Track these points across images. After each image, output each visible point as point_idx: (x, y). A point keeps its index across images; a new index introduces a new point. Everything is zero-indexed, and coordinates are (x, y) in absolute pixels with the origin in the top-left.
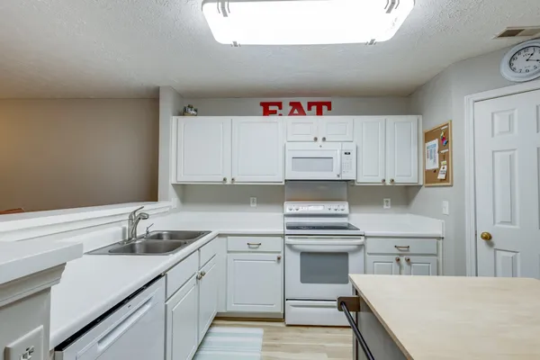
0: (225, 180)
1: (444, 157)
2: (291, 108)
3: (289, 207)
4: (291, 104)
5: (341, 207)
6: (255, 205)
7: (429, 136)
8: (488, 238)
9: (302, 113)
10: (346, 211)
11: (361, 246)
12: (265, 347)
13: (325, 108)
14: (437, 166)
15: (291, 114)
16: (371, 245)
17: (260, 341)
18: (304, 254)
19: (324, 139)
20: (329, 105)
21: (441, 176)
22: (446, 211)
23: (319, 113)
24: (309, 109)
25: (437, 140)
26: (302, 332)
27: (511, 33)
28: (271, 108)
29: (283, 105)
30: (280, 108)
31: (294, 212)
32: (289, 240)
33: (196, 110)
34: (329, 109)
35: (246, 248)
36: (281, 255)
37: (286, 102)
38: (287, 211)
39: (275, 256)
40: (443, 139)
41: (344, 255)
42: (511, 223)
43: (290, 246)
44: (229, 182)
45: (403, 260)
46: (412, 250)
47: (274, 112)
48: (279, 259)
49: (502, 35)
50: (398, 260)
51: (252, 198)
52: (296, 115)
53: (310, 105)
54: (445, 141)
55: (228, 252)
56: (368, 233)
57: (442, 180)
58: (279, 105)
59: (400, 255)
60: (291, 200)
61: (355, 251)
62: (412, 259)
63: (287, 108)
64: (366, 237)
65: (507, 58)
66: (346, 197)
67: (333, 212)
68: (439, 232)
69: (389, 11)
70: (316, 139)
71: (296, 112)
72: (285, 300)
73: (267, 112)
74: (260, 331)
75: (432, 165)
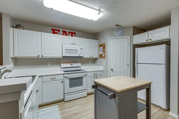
0: (39, 56)
1: (104, 51)
2: (63, 32)
3: (63, 65)
4: (63, 31)
5: (79, 65)
6: (50, 65)
7: (100, 46)
8: (112, 70)
9: (66, 35)
10: (80, 66)
11: (86, 75)
12: (60, 110)
13: (74, 34)
14: (102, 53)
15: (63, 34)
16: (88, 74)
17: (58, 109)
18: (70, 79)
19: (75, 44)
20: (75, 34)
21: (103, 56)
22: (104, 64)
23: (72, 36)
24: (69, 34)
25: (102, 47)
26: (70, 102)
27: (117, 25)
28: (56, 31)
29: (60, 31)
30: (59, 32)
31: (65, 67)
32: (65, 75)
33: (23, 27)
34: (75, 35)
35: (50, 80)
36: (63, 80)
37: (61, 30)
38: (62, 66)
39: (61, 81)
40: (104, 47)
41: (82, 78)
42: (116, 66)
43: (66, 77)
44: (40, 57)
45: (95, 77)
46: (97, 74)
47: (57, 33)
48: (62, 82)
49: (116, 25)
50: (94, 77)
51: (48, 63)
52: (64, 35)
53: (69, 33)
54: (104, 48)
55: (43, 82)
56: (88, 71)
57: (103, 57)
58: (59, 31)
59: (95, 76)
60: (63, 63)
61: (84, 76)
62: (98, 76)
63: (61, 32)
64: (87, 72)
65: (116, 30)
66: (80, 61)
67: (76, 66)
68: (102, 69)
69: (98, 14)
70: (72, 44)
71: (64, 34)
72: (64, 94)
73: (54, 33)
74: (57, 106)
75: (101, 53)
